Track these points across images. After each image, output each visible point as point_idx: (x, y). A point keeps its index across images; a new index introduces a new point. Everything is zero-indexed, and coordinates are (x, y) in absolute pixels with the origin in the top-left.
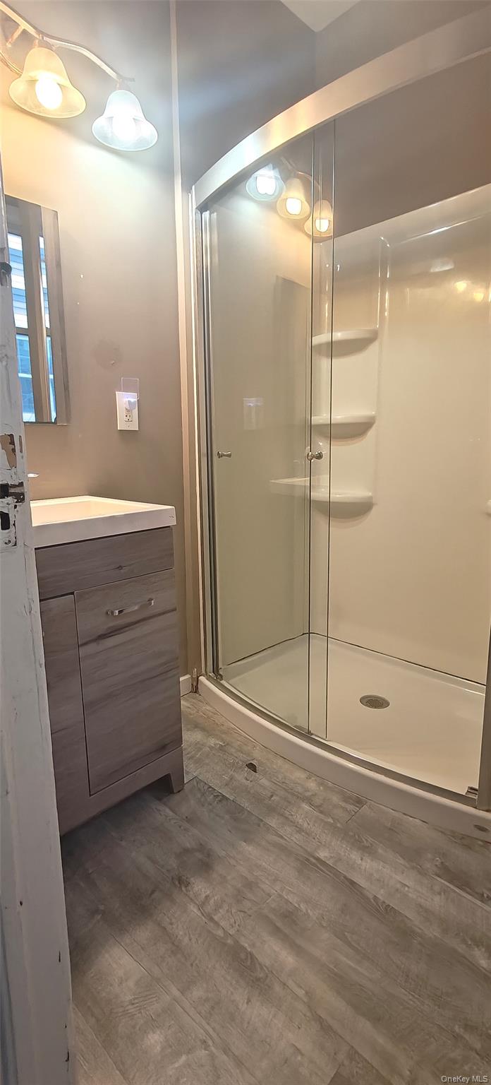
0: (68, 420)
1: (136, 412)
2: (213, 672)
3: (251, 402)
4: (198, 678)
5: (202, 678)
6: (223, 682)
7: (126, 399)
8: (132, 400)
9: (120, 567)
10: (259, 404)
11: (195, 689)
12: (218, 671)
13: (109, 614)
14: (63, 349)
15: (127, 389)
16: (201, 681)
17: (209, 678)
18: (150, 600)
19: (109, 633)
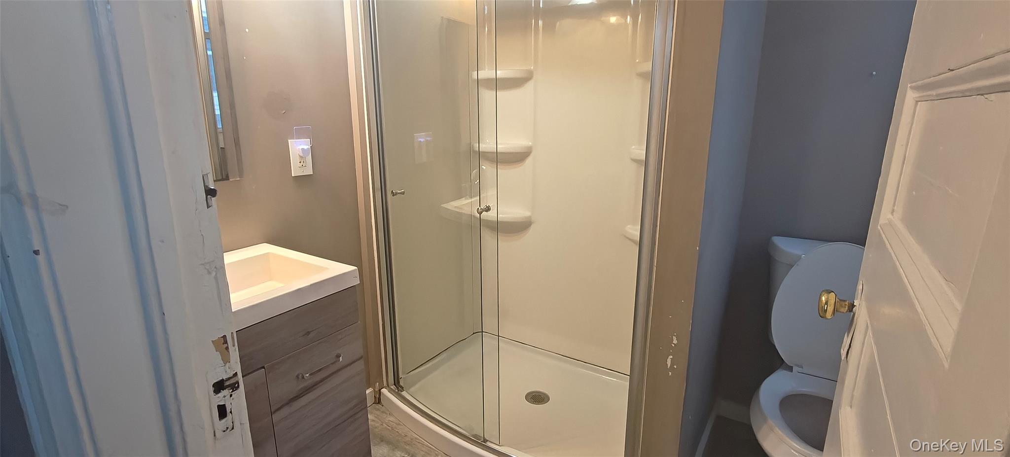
0: (241, 176)
1: (309, 158)
2: (395, 385)
3: (421, 138)
4: (380, 390)
5: (384, 391)
6: (404, 393)
7: (299, 147)
8: (306, 147)
9: (308, 333)
10: (429, 139)
11: (378, 400)
12: (399, 382)
13: (300, 378)
14: (232, 106)
15: (300, 135)
16: (383, 394)
17: (391, 391)
18: (338, 356)
19: (302, 393)
